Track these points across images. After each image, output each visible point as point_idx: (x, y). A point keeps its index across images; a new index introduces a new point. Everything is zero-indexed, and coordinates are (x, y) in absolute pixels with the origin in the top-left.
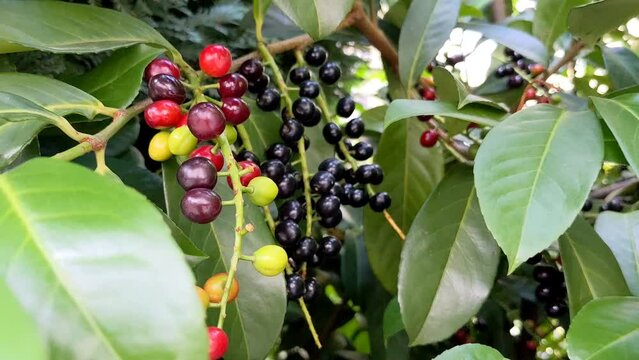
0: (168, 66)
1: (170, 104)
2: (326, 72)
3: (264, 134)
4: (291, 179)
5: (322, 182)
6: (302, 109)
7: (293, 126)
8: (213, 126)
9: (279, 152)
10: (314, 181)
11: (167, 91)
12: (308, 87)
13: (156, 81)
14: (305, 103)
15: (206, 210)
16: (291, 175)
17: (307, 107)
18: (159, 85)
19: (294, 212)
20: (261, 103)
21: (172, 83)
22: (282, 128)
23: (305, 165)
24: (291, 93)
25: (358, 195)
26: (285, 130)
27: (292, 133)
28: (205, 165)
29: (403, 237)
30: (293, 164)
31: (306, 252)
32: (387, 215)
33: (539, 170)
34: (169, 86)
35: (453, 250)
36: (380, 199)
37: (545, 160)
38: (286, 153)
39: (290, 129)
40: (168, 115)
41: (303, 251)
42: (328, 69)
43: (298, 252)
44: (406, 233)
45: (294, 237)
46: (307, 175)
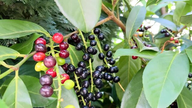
0: (42, 40)
1: (41, 53)
2: (100, 36)
3: (78, 58)
4: (86, 73)
5: (96, 74)
6: (90, 50)
7: (87, 56)
8: (52, 64)
9: (82, 64)
10: (94, 73)
11: (41, 49)
12: (93, 42)
13: (37, 46)
14: (91, 48)
15: (48, 93)
16: (86, 72)
17: (91, 49)
18: (38, 47)
19: (86, 85)
20: (77, 48)
21: (42, 46)
22: (83, 56)
23: (91, 68)
24: (87, 44)
25: (109, 77)
26: (84, 57)
27: (86, 58)
28: (49, 77)
29: (124, 91)
30: (87, 67)
31: (90, 98)
32: (119, 84)
33: (166, 76)
34: (41, 48)
35: (140, 98)
36: (117, 79)
37: (168, 73)
38: (84, 65)
39: (86, 57)
40: (40, 57)
41: (89, 97)
42: (101, 35)
43: (88, 98)
44: (125, 90)
45: (85, 93)
46: (91, 71)
